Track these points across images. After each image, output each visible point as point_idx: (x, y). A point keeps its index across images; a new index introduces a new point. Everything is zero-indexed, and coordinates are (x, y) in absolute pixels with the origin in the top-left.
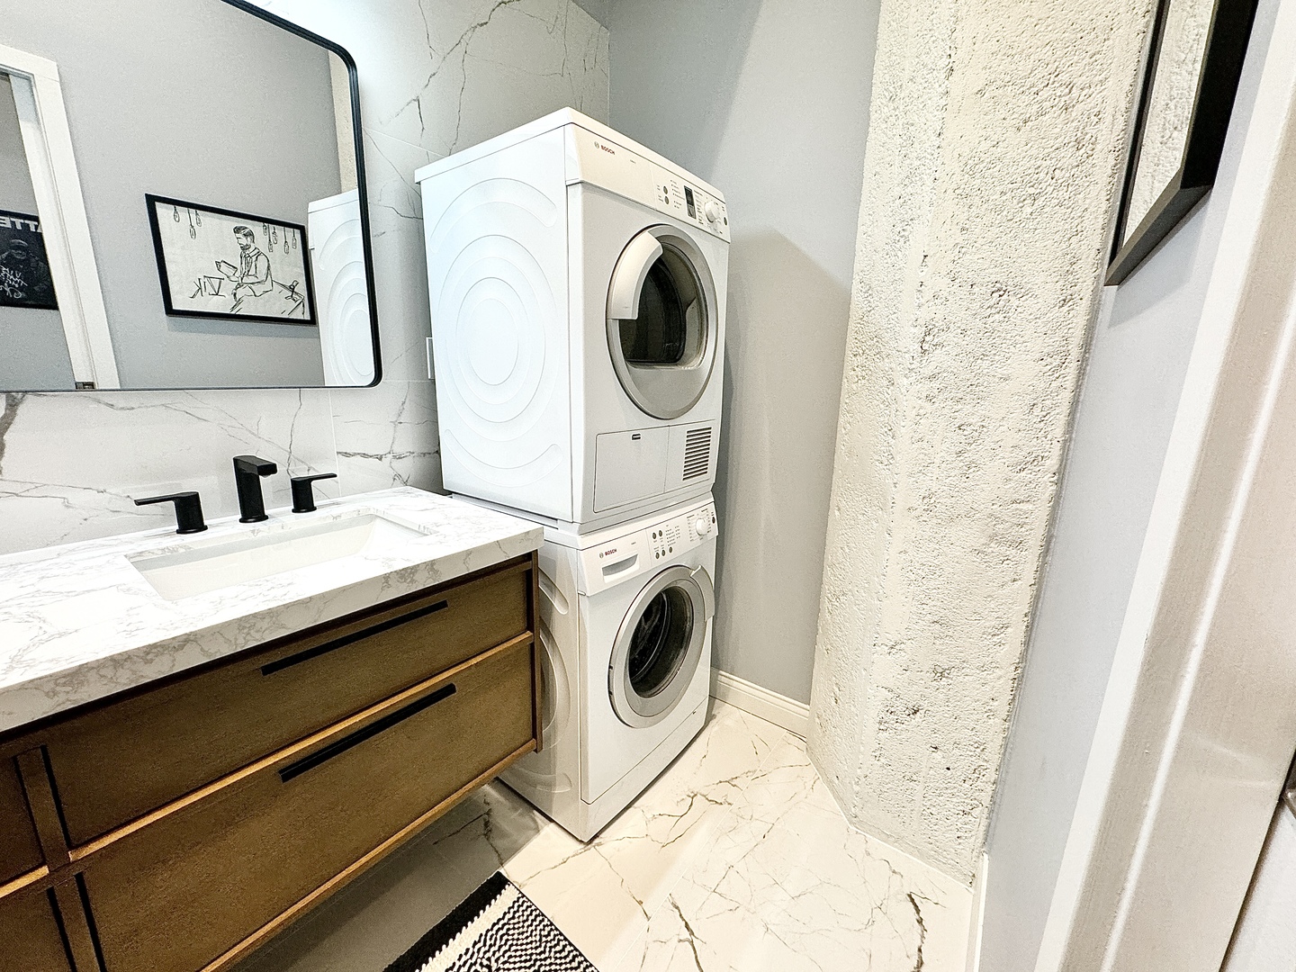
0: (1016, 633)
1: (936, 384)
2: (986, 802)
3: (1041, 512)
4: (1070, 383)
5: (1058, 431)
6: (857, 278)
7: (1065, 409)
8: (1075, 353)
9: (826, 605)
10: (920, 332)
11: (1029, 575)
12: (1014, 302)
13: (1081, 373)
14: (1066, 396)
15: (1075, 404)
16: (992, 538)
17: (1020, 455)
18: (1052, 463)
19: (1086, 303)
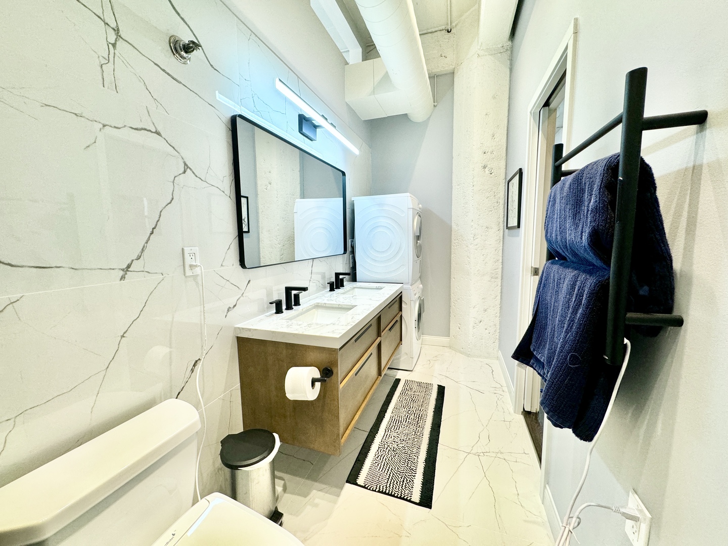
0: (499, 297)
1: (477, 246)
2: (498, 338)
3: (500, 271)
4: (501, 245)
5: (501, 255)
6: (453, 222)
7: (501, 250)
8: (502, 239)
9: (452, 304)
10: (473, 235)
11: (500, 284)
12: (490, 230)
13: (503, 241)
14: (501, 248)
15: (503, 249)
16: (492, 278)
17: (495, 260)
18: (501, 261)
19: (502, 230)
